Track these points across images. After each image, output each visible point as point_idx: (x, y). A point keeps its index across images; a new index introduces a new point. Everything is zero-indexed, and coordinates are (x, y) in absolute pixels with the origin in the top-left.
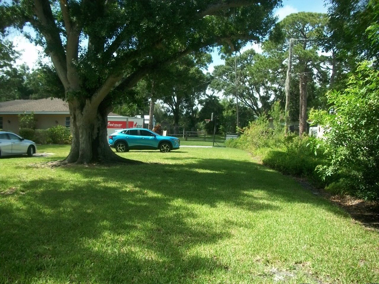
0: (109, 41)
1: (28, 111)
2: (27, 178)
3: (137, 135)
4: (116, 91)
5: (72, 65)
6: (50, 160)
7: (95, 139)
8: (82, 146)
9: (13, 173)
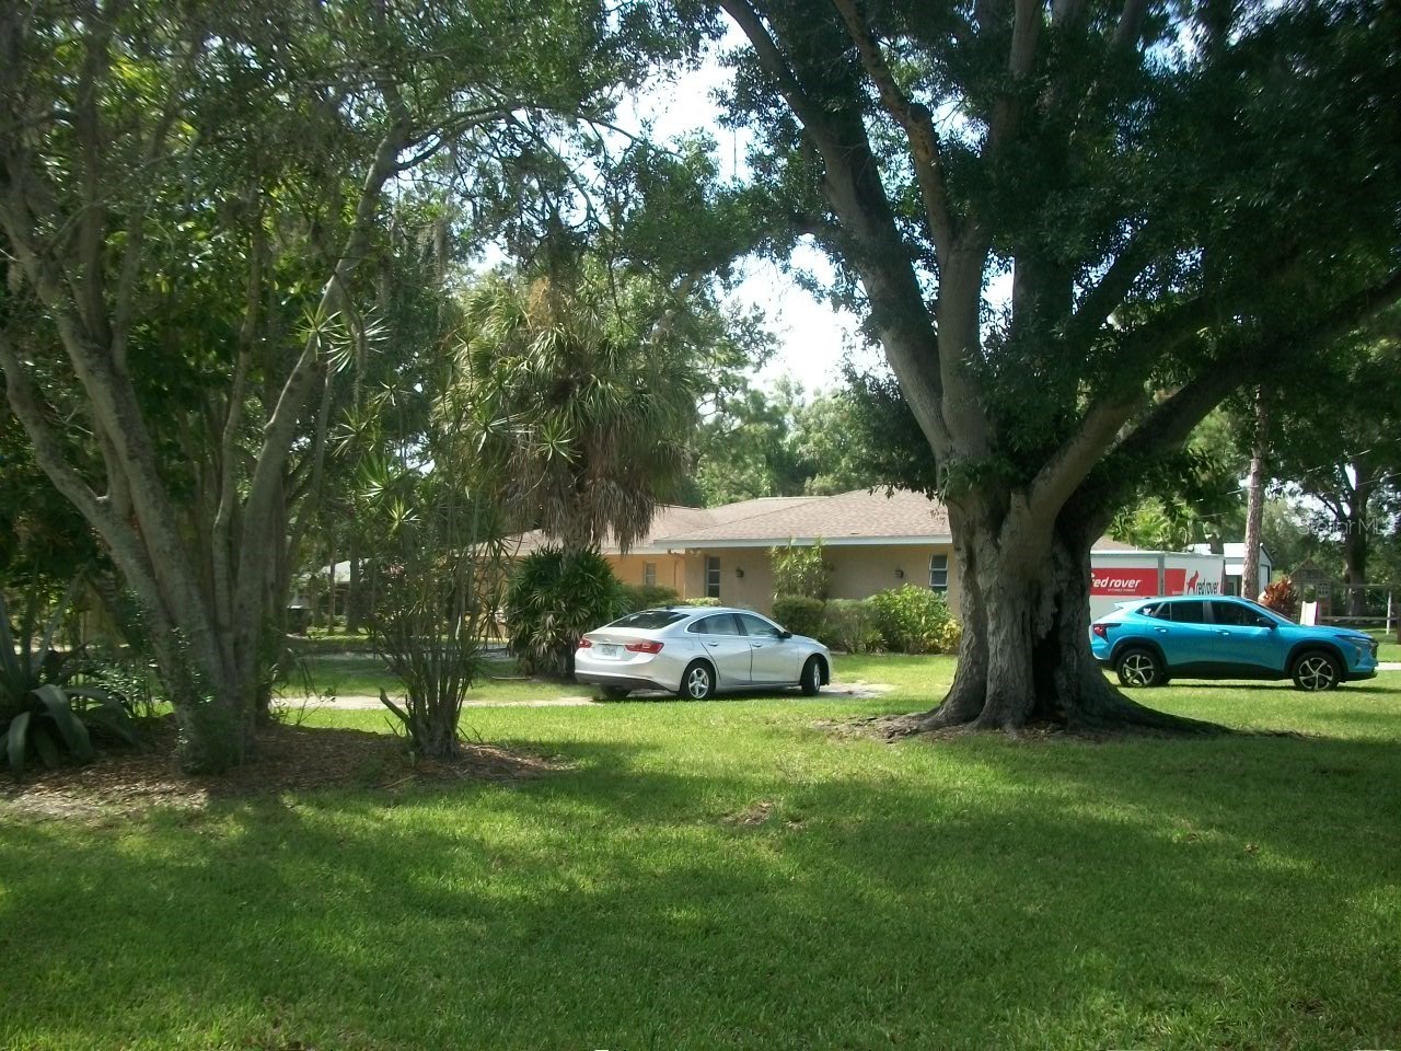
0: (1091, 275)
1: (802, 536)
2: (807, 771)
3: (1200, 620)
4: (1122, 456)
5: (961, 370)
6: (881, 709)
7: (1043, 637)
8: (998, 662)
9: (759, 753)
